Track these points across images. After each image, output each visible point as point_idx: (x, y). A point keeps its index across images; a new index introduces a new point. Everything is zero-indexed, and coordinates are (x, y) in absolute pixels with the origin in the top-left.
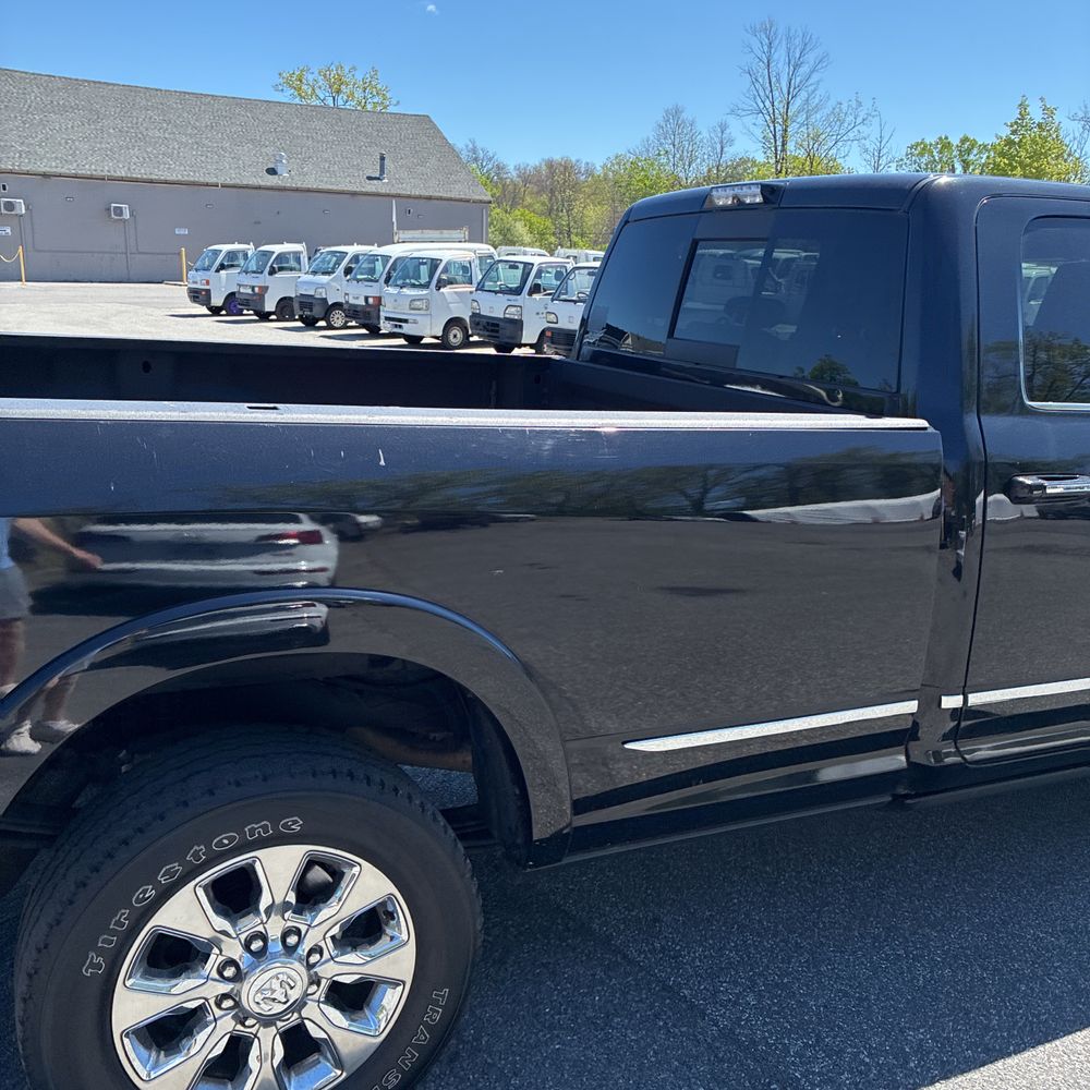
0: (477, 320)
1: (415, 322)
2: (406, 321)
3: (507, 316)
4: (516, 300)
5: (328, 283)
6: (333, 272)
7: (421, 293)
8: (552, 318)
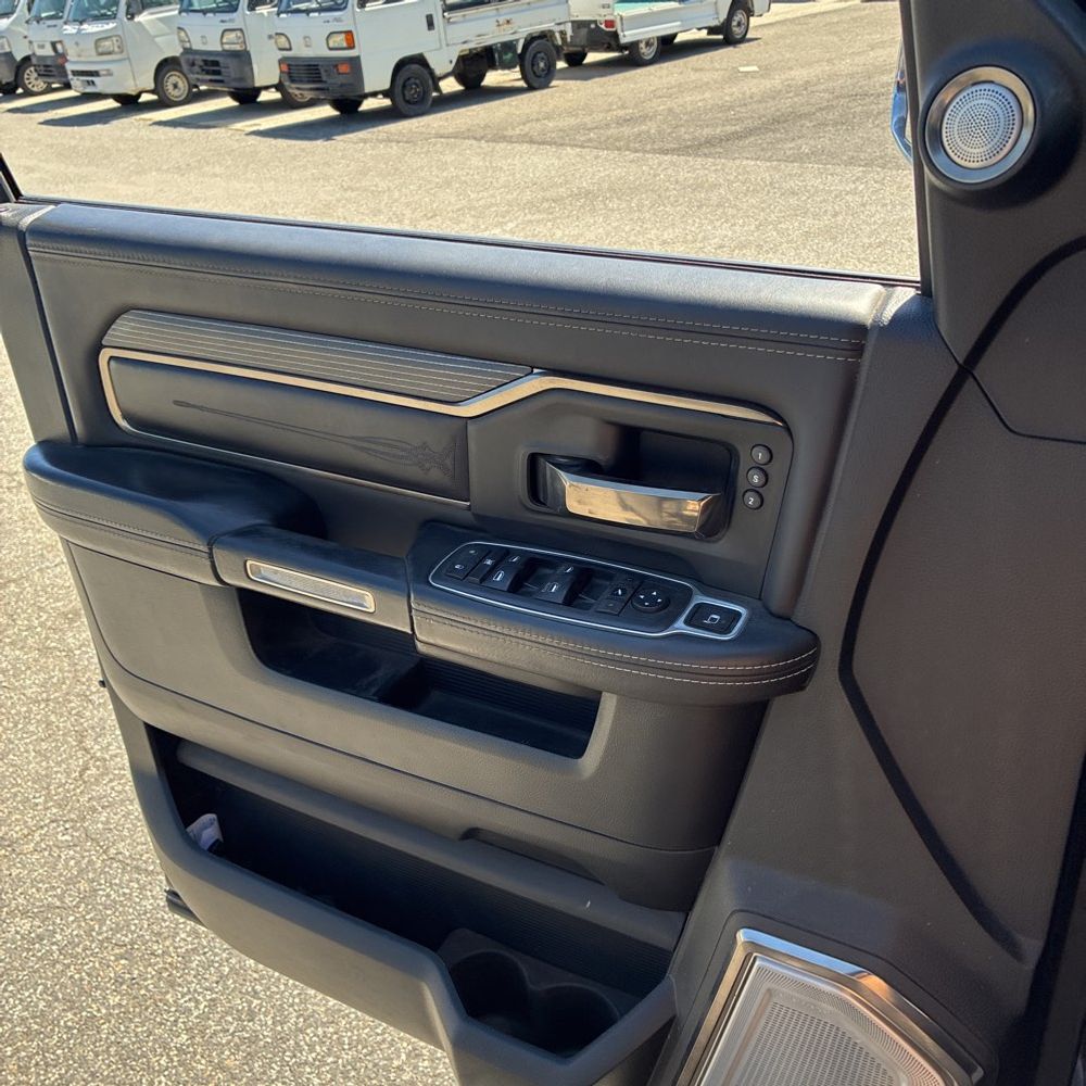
0: (191, 57)
1: (109, 73)
2: (95, 74)
3: (227, 47)
4: (231, 20)
5: (8, 29)
6: (12, 13)
7: (106, 27)
8: (282, 41)
